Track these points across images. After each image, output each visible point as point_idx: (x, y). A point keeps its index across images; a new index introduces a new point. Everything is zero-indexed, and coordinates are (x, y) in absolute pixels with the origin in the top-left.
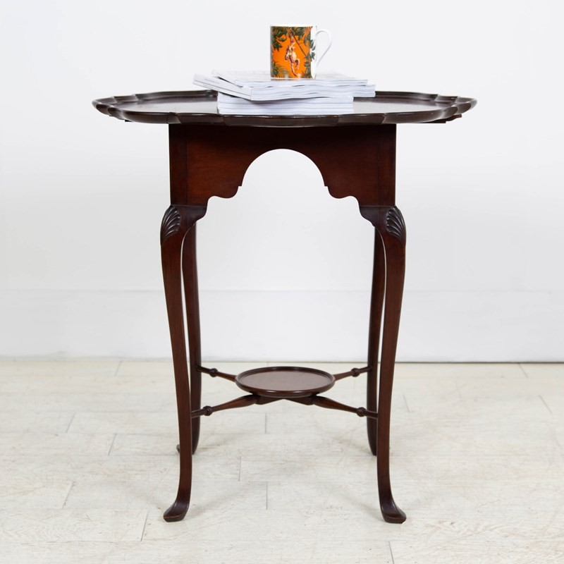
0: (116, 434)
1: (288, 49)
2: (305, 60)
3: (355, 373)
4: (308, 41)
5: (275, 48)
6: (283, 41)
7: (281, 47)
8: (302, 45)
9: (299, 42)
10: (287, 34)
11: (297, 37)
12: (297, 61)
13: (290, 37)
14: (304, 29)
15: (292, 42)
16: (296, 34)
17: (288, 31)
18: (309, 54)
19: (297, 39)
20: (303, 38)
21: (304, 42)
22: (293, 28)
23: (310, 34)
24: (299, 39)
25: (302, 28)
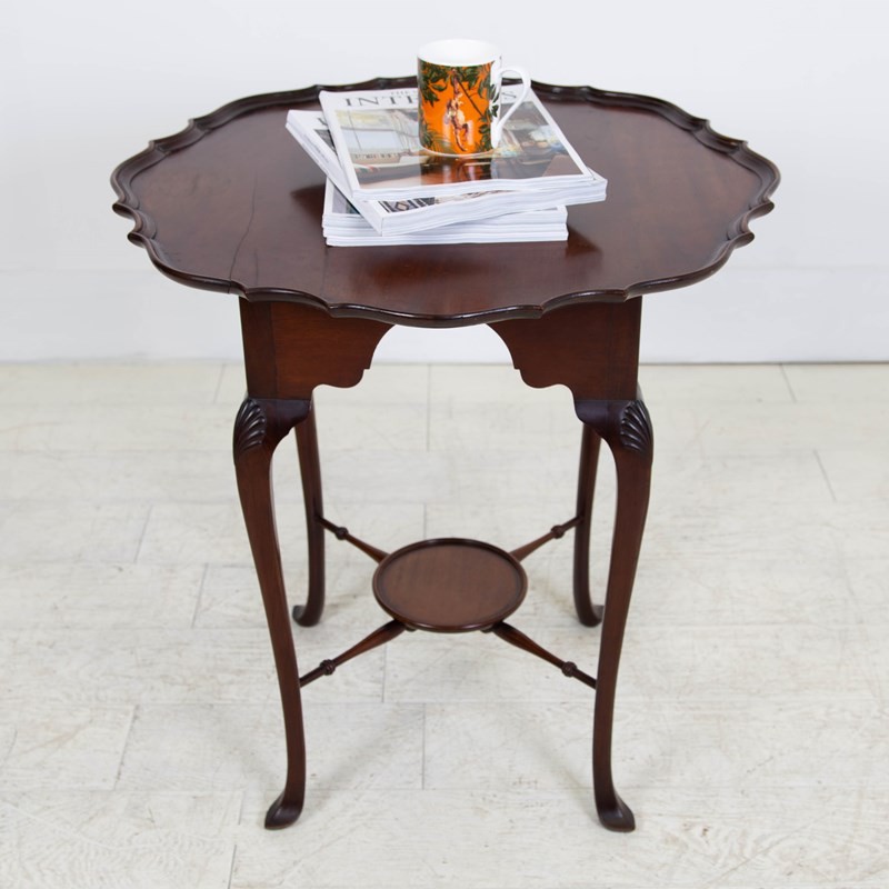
0: (206, 566)
1: (449, 106)
2: (481, 123)
3: (557, 532)
4: (485, 90)
5: (426, 99)
6: (441, 90)
7: (437, 100)
8: (476, 99)
9: (469, 93)
10: (448, 80)
11: (465, 84)
12: (465, 126)
13: (452, 84)
14: (479, 70)
15: (456, 93)
16: (464, 80)
17: (450, 73)
18: (487, 111)
19: (466, 87)
20: (477, 85)
21: (479, 92)
22: (458, 68)
23: (489, 76)
24: (469, 88)
25: (474, 68)
